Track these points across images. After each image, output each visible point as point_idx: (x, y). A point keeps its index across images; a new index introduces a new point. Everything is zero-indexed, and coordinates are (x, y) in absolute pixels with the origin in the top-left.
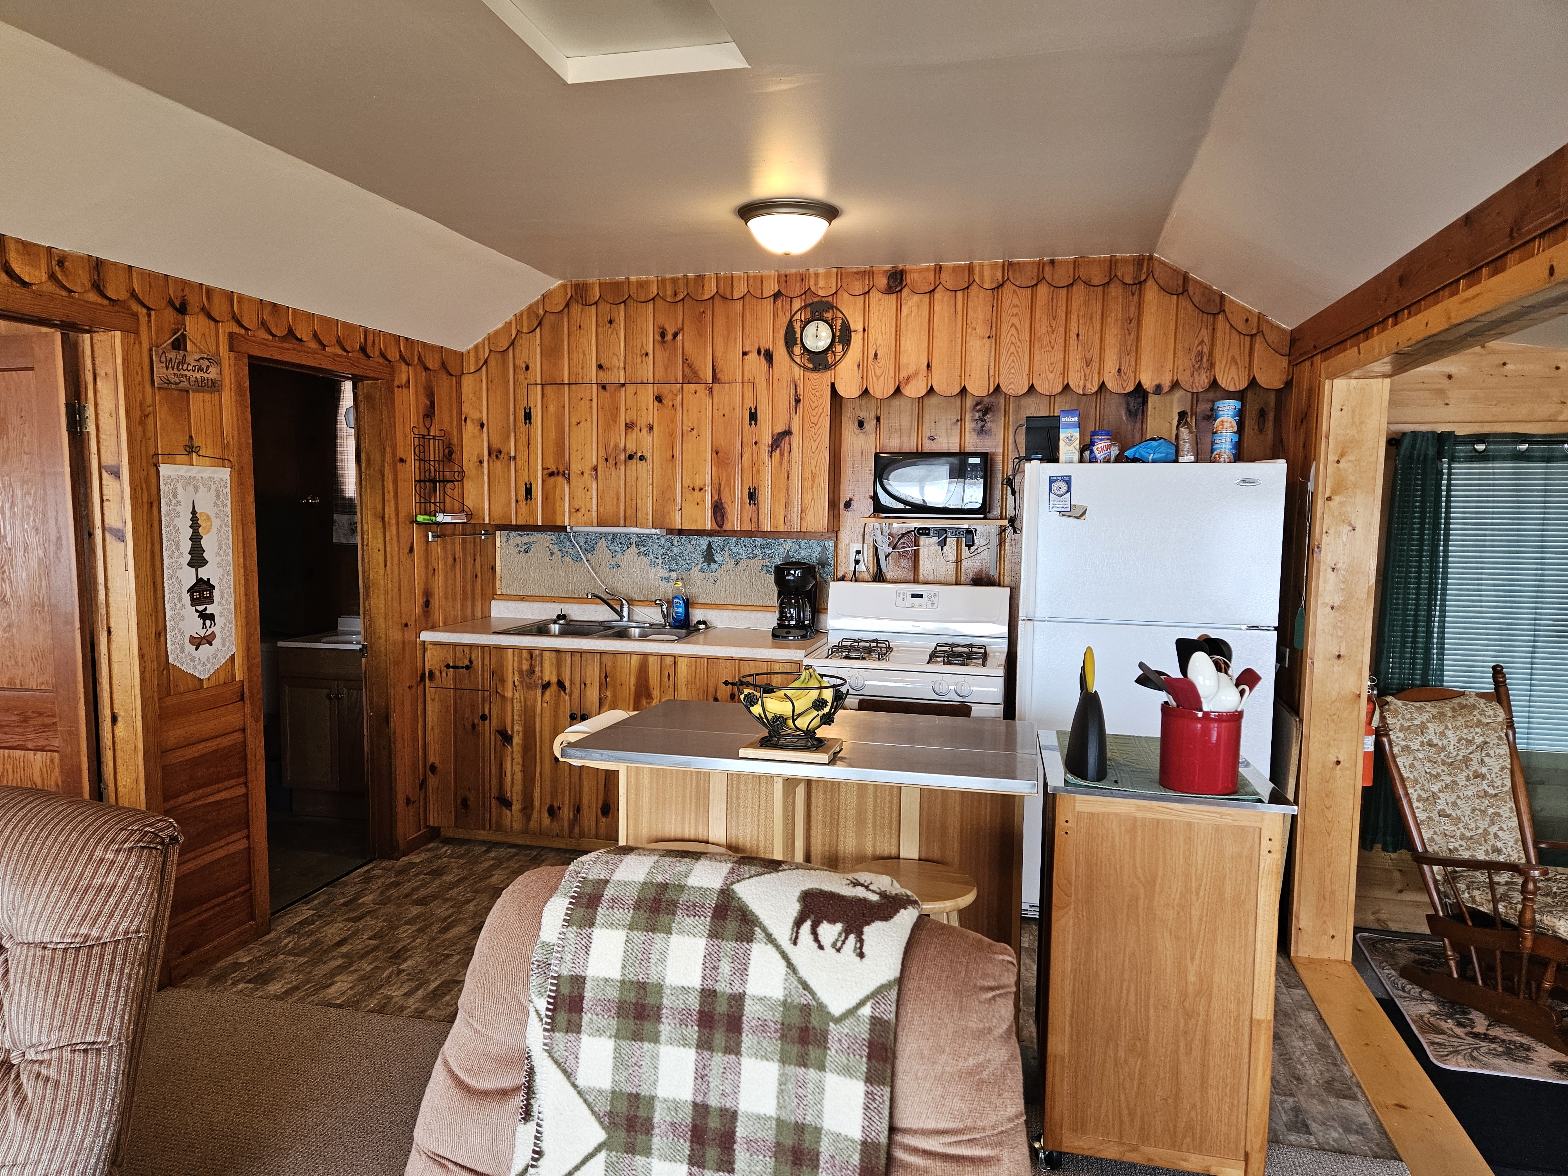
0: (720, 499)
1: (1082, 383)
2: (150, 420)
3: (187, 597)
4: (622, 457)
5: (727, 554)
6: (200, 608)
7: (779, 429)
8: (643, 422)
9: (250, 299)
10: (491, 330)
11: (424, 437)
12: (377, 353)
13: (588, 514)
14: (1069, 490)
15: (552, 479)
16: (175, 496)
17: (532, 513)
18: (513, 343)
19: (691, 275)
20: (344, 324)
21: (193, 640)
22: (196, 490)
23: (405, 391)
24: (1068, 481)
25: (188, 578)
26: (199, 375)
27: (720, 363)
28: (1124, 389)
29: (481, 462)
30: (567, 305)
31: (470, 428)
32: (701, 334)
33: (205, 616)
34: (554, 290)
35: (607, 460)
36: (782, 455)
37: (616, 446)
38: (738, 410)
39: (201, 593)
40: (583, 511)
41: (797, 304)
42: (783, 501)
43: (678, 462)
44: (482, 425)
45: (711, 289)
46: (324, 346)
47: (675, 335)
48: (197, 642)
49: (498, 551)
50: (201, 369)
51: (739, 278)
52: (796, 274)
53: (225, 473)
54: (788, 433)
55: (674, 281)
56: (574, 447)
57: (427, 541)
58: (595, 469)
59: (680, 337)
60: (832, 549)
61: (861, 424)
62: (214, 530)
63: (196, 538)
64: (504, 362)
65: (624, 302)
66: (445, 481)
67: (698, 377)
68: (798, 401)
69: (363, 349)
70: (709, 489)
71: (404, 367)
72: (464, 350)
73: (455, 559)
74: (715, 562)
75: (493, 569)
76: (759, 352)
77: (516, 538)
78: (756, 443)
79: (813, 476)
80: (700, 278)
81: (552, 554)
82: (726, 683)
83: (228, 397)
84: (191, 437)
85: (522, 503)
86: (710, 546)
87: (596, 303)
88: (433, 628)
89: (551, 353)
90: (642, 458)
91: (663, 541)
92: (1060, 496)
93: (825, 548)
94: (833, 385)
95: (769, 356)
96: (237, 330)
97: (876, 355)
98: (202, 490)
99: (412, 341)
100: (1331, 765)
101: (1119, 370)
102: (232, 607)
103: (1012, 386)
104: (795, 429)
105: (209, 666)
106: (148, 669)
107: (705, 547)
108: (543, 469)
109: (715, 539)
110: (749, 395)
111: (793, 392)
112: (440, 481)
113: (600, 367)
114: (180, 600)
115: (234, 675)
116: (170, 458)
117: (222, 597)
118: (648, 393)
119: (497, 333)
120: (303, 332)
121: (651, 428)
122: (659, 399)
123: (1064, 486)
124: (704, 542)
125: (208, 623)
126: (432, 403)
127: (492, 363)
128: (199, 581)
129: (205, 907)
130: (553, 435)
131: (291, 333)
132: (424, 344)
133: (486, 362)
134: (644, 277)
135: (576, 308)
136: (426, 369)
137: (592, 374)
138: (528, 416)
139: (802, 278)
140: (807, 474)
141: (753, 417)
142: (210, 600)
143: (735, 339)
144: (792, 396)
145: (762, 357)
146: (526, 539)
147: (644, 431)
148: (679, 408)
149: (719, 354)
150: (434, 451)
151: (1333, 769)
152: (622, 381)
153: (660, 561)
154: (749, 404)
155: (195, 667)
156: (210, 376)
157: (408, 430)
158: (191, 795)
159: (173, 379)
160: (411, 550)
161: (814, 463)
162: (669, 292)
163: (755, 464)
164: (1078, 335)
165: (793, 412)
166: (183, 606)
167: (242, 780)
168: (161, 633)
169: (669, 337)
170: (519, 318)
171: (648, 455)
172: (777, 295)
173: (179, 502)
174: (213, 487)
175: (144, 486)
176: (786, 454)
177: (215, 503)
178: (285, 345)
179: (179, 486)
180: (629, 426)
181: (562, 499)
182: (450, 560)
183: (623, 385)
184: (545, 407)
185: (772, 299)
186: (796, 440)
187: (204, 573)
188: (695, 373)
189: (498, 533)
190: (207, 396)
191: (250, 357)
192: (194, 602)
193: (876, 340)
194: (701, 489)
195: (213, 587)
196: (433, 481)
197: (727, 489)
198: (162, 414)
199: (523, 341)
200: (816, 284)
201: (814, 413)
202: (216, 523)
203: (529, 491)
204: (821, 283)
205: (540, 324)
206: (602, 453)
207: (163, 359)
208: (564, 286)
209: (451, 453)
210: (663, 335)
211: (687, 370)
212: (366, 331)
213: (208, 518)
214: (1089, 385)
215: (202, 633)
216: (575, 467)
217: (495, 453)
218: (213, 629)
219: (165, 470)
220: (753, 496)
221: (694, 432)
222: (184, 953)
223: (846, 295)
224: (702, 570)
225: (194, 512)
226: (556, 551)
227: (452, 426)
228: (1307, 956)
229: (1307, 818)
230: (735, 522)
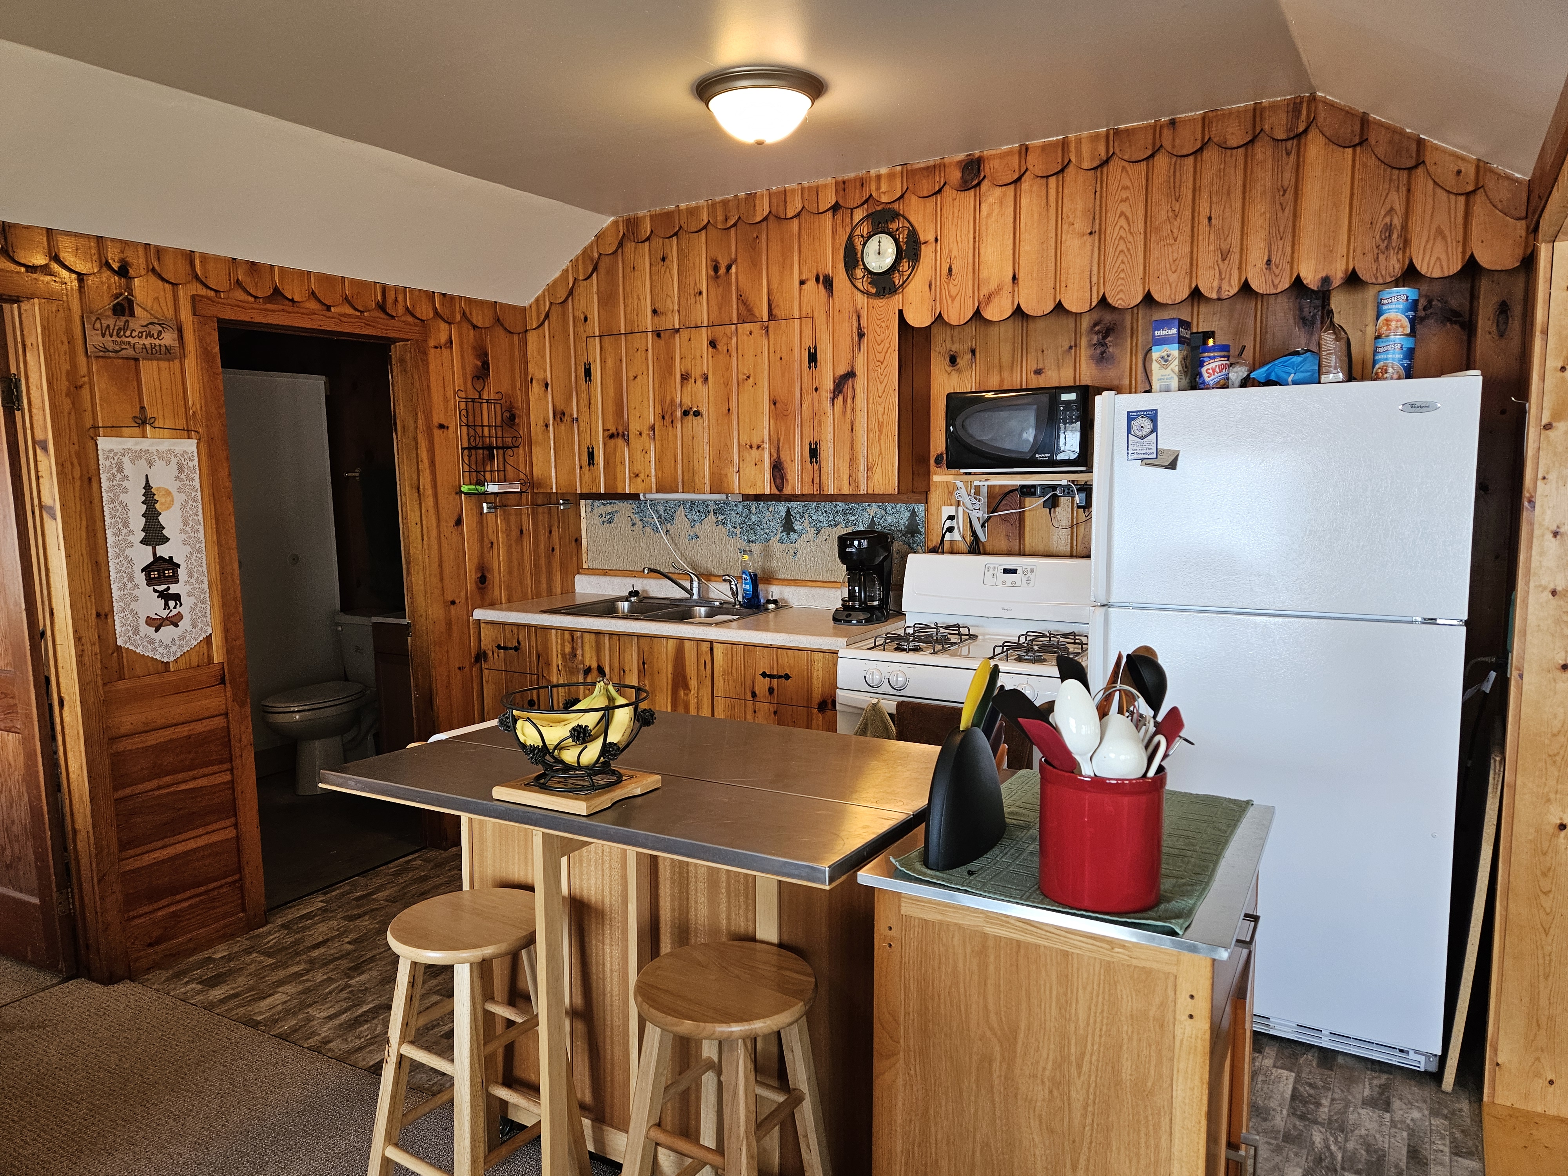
0: (779, 457)
1: (1216, 284)
2: (85, 392)
3: (141, 578)
4: (679, 413)
5: (807, 522)
6: (161, 588)
7: (842, 370)
8: (696, 373)
9: (217, 259)
10: (550, 281)
11: (473, 400)
12: (401, 310)
13: (647, 480)
14: (1154, 430)
15: (613, 441)
16: (120, 470)
17: (595, 480)
18: (571, 293)
19: (741, 194)
20: (352, 281)
21: (150, 621)
22: (150, 464)
23: (446, 352)
24: (1152, 416)
25: (145, 556)
26: (147, 342)
27: (776, 296)
28: (1275, 287)
29: (547, 426)
30: (621, 245)
31: (536, 389)
32: (755, 264)
33: (165, 596)
34: (607, 229)
35: (663, 417)
36: (845, 401)
37: (672, 401)
38: (797, 350)
39: (161, 573)
40: (642, 476)
41: (859, 215)
42: (847, 458)
43: (734, 416)
44: (547, 385)
45: (763, 209)
46: (328, 308)
47: (729, 267)
48: (157, 624)
49: (583, 521)
50: (150, 335)
51: (793, 190)
52: (855, 179)
53: (190, 446)
54: (851, 375)
55: (725, 203)
56: (632, 405)
57: (482, 513)
58: (653, 428)
59: (733, 269)
60: (923, 514)
61: (953, 360)
62: (177, 505)
63: (151, 516)
64: (564, 314)
65: (676, 234)
66: (505, 448)
67: (754, 315)
68: (861, 335)
69: (382, 307)
70: (766, 445)
71: (443, 326)
72: (526, 304)
73: (522, 531)
74: (795, 531)
75: (578, 541)
76: (817, 280)
77: (601, 508)
78: (816, 389)
79: (881, 426)
80: (751, 197)
81: (633, 524)
82: (764, 675)
83: (191, 363)
84: (142, 408)
85: (586, 469)
86: (788, 512)
87: (648, 239)
88: (492, 605)
89: (608, 300)
90: (697, 414)
91: (740, 506)
92: (1142, 438)
93: (914, 514)
94: (901, 312)
95: (828, 283)
96: (203, 291)
97: (950, 270)
98: (158, 464)
99: (452, 298)
100: (1550, 829)
101: (1269, 262)
102: (206, 586)
103: (1121, 295)
104: (860, 370)
105: (174, 648)
106: (88, 653)
107: (783, 514)
108: (604, 430)
109: (794, 504)
110: (807, 332)
111: (855, 324)
112: (498, 448)
113: (655, 312)
114: (131, 579)
115: (210, 658)
116: (115, 430)
117: (191, 575)
118: (704, 336)
119: (555, 282)
120: (294, 291)
121: (706, 379)
122: (713, 344)
123: (1147, 424)
124: (782, 508)
125: (172, 603)
126: (485, 365)
127: (553, 316)
128: (158, 560)
129: (178, 897)
130: (611, 392)
131: (277, 294)
132: (469, 300)
133: (547, 316)
134: (693, 204)
135: (629, 246)
136: (475, 327)
137: (648, 322)
138: (588, 373)
139: (862, 183)
140: (874, 425)
141: (813, 358)
142: (175, 579)
143: (792, 265)
144: (855, 330)
145: (821, 286)
146: (609, 508)
147: (699, 382)
148: (734, 354)
149: (774, 286)
150: (488, 416)
151: (1554, 835)
152: (677, 326)
153: (738, 531)
154: (808, 342)
155: (155, 650)
156: (163, 342)
157: (450, 393)
158: (155, 783)
159: (111, 346)
160: (459, 522)
161: (881, 410)
162: (720, 218)
163: (816, 416)
164: (1210, 219)
165: (856, 350)
166: (137, 586)
167: (226, 766)
168: (104, 616)
169: (722, 271)
170: (575, 263)
171: (704, 411)
172: (835, 208)
173: (126, 477)
174: (174, 461)
175: (75, 461)
176: (849, 401)
177: (177, 478)
178: (269, 306)
179: (126, 460)
180: (685, 378)
181: (623, 463)
182: (515, 533)
183: (677, 331)
184: (603, 361)
185: (830, 214)
186: (860, 382)
187: (163, 551)
188: (750, 311)
189: (582, 502)
190: (164, 364)
191: (220, 321)
192: (150, 582)
193: (950, 251)
194: (758, 447)
195: (178, 566)
196: (490, 449)
197: (787, 446)
198: (101, 383)
199: (580, 290)
200: (878, 189)
201: (880, 348)
202: (179, 498)
203: (591, 456)
204: (884, 187)
205: (595, 269)
206: (659, 411)
207: (98, 325)
208: (616, 223)
209: (512, 417)
210: (716, 269)
211: (741, 307)
212: (384, 288)
213: (168, 493)
214: (1225, 286)
215: (164, 614)
216: (634, 427)
217: (560, 415)
218: (178, 609)
219: (104, 443)
220: (814, 453)
221: (751, 381)
222: (150, 945)
223: (914, 199)
224: (781, 541)
225: (147, 487)
226: (637, 521)
227: (514, 387)
228: (1509, 1104)
229: (1512, 906)
230: (795, 484)
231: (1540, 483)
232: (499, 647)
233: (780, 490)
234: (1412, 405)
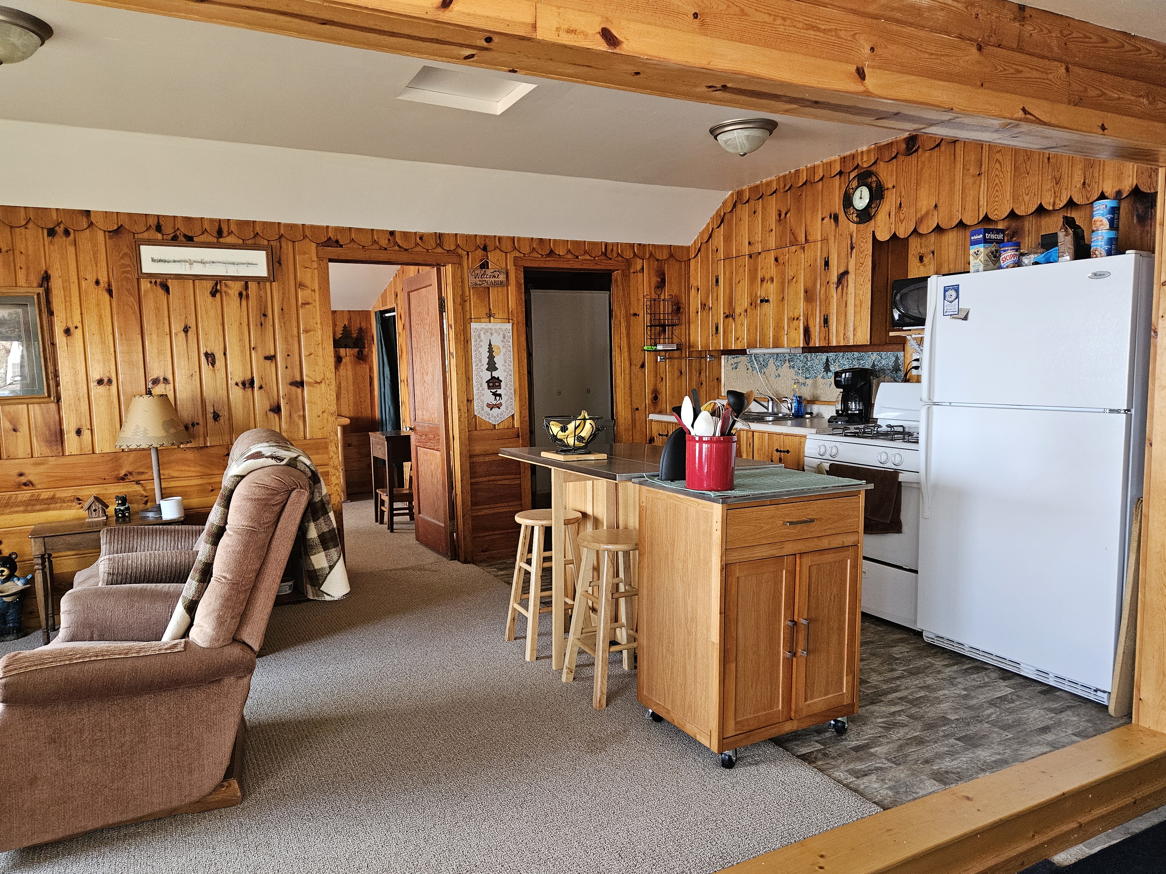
0: (808, 324)
2: (467, 304)
3: (485, 385)
4: (759, 301)
5: (837, 365)
6: (493, 391)
7: (841, 271)
8: (767, 277)
9: (525, 239)
10: (701, 231)
11: (655, 300)
12: (615, 255)
13: (742, 341)
14: (957, 297)
15: (727, 320)
16: (479, 337)
17: (718, 342)
18: (710, 236)
19: (793, 171)
20: (589, 243)
21: (488, 405)
22: (492, 334)
23: (640, 275)
24: (956, 288)
25: (487, 376)
26: (493, 280)
27: (809, 228)
29: (697, 312)
30: (734, 206)
31: (693, 292)
32: (799, 210)
33: (495, 394)
34: (728, 198)
35: (751, 304)
36: (842, 289)
37: (756, 294)
38: (818, 260)
39: (494, 383)
40: (740, 339)
41: (853, 175)
42: (843, 323)
43: (786, 302)
44: (698, 290)
45: (803, 178)
46: (577, 257)
47: (786, 214)
48: (491, 407)
49: (723, 368)
50: (494, 276)
51: (819, 165)
52: (850, 156)
53: (509, 326)
54: (846, 273)
55: (784, 177)
56: (737, 298)
57: (657, 362)
58: (746, 311)
59: (788, 215)
60: (902, 358)
61: (921, 259)
62: (502, 354)
63: (491, 358)
64: (707, 249)
65: (761, 197)
66: (673, 325)
67: (797, 241)
68: (852, 248)
69: (605, 254)
70: (801, 318)
71: (639, 261)
72: (690, 244)
73: (681, 373)
74: (830, 371)
75: (719, 380)
76: (830, 217)
77: (732, 360)
78: (828, 283)
79: (861, 303)
80: (797, 171)
81: (748, 369)
83: (512, 289)
84: (490, 309)
85: (714, 336)
86: (827, 359)
87: (747, 201)
88: (660, 412)
89: (728, 239)
90: (767, 301)
91: (802, 356)
92: (951, 302)
93: (897, 358)
94: (873, 232)
95: (835, 218)
96: (518, 254)
97: (900, 204)
98: (495, 334)
99: (644, 245)
102: (513, 391)
103: (996, 212)
104: (851, 269)
105: (498, 419)
106: (463, 417)
107: (825, 360)
108: (724, 313)
109: (831, 354)
110: (825, 248)
111: (849, 242)
112: (668, 325)
113: (749, 243)
114: (481, 386)
115: (513, 424)
116: (478, 319)
117: (506, 386)
118: (772, 256)
119: (703, 231)
120: (560, 250)
121: (772, 280)
122: (776, 260)
123: (954, 293)
124: (824, 356)
125: (498, 398)
126: (663, 281)
127: (702, 250)
128: (493, 378)
129: (495, 533)
130: (728, 291)
131: (552, 252)
132: (654, 246)
133: (699, 250)
134: (769, 179)
135: (739, 206)
136: (657, 260)
137: (746, 250)
138: (717, 281)
139: (853, 156)
140: (858, 302)
141: (827, 264)
142: (499, 387)
143: (818, 209)
144: (849, 245)
145: (832, 220)
146: (736, 360)
147: (769, 282)
148: (787, 264)
149: (808, 223)
150: (664, 308)
152: (760, 251)
153: (800, 372)
154: (825, 255)
155: (489, 418)
156: (499, 279)
157: (641, 296)
158: (487, 478)
159: (478, 283)
160: (643, 366)
161: (861, 293)
162: (782, 186)
163: (827, 299)
164: (1049, 158)
165: (849, 257)
166: (483, 389)
167: (518, 476)
168: (470, 401)
169: (783, 216)
170: (713, 219)
171: (771, 300)
172: (840, 173)
173: (482, 340)
174: (502, 333)
175: (462, 333)
176: (845, 289)
177: (502, 341)
178: (548, 259)
179: (482, 333)
180: (762, 280)
181: (731, 332)
182: (677, 373)
183: (760, 253)
184: (725, 274)
185: (838, 176)
186: (851, 277)
187: (495, 374)
188: (796, 238)
189: (723, 357)
190: (500, 289)
191: (524, 267)
192: (489, 387)
193: (901, 193)
194: (797, 319)
195: (501, 381)
196: (664, 326)
197: (812, 318)
198: (473, 299)
199: (715, 234)
200: (862, 159)
201: (861, 255)
202: (503, 350)
203: (717, 328)
204: (865, 159)
205: (722, 221)
206: (750, 300)
207: (473, 274)
208: (732, 194)
209: (679, 309)
210: (780, 215)
211: (792, 237)
212: (606, 244)
213: (499, 348)
215: (495, 402)
216: (738, 311)
217: (704, 306)
218: (501, 401)
219: (473, 325)
220: (826, 321)
221: (794, 279)
222: (482, 551)
223: (882, 163)
224: (823, 377)
225: (490, 345)
226: (749, 367)
227: (680, 291)
228: (1147, 727)
229: (1147, 594)
230: (816, 341)
231: (1160, 320)
232: (660, 435)
233: (808, 344)
234: (1095, 274)
